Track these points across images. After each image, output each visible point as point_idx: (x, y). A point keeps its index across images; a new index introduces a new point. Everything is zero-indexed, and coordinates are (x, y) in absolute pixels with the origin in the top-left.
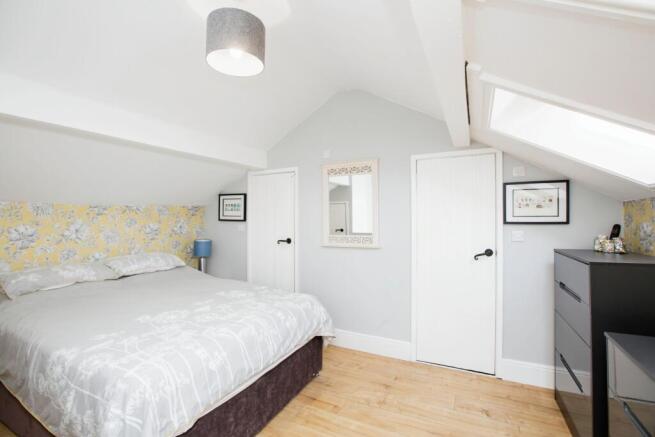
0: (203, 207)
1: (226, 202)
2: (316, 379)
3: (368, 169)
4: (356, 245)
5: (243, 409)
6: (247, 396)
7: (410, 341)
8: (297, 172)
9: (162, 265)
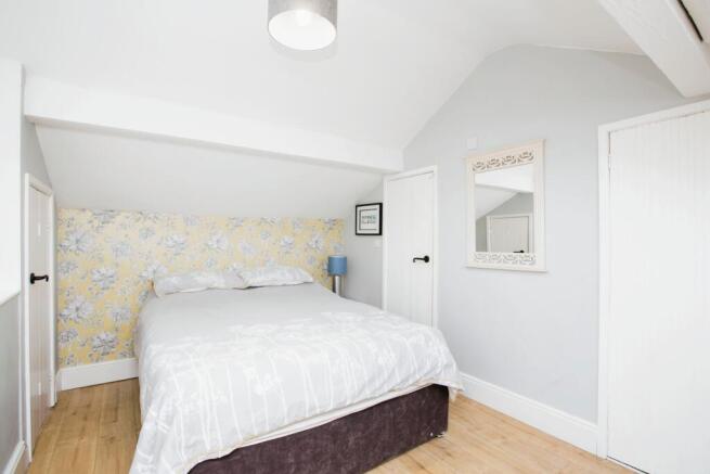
0: (341, 220)
1: (363, 214)
2: (434, 441)
3: (528, 156)
4: (495, 265)
5: (308, 452)
6: (315, 438)
7: (596, 421)
8: (435, 172)
9: (288, 279)
